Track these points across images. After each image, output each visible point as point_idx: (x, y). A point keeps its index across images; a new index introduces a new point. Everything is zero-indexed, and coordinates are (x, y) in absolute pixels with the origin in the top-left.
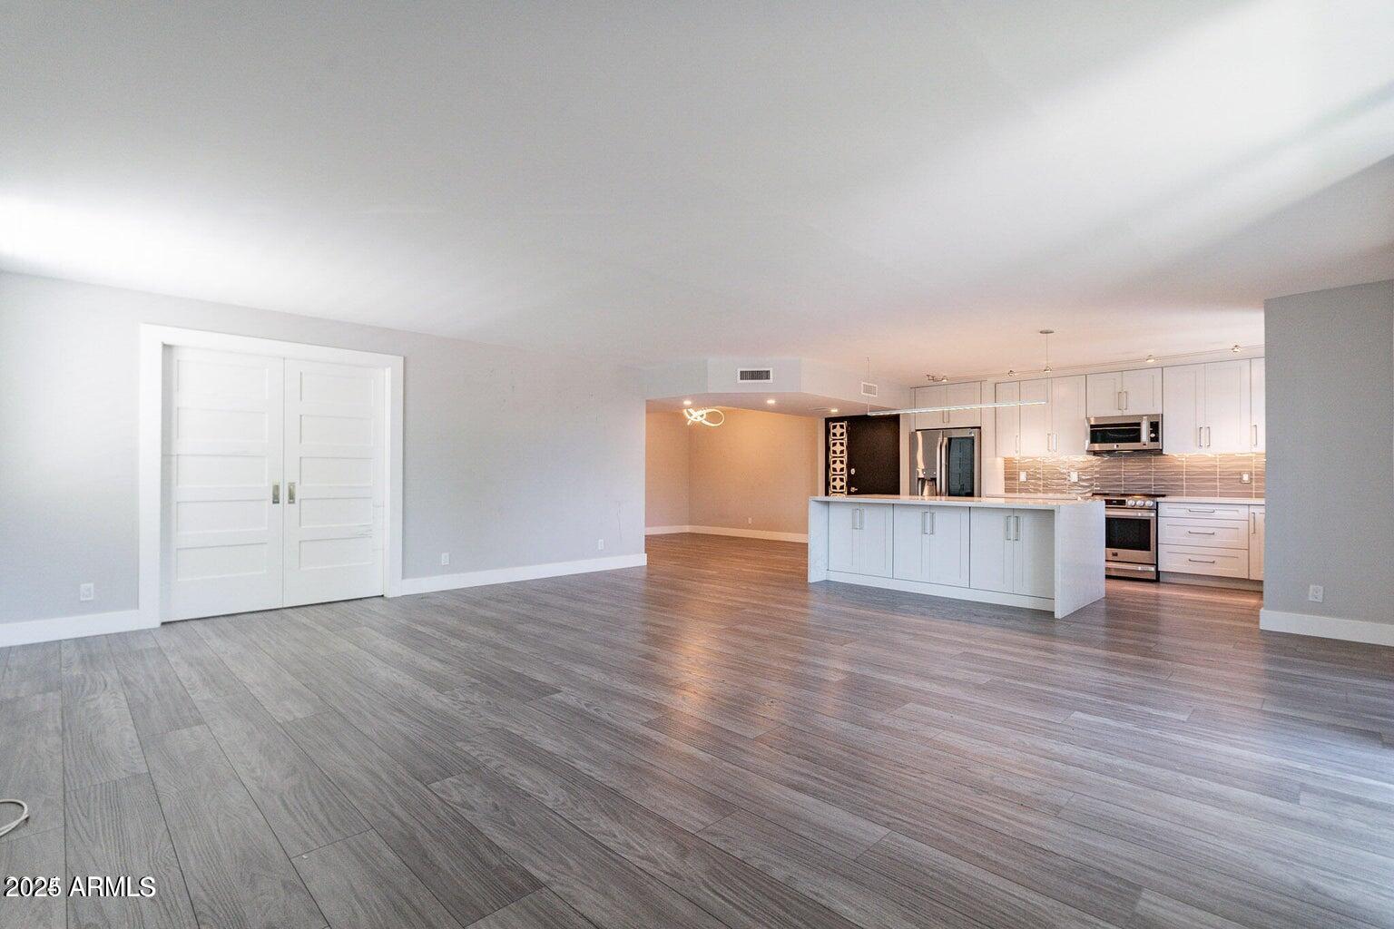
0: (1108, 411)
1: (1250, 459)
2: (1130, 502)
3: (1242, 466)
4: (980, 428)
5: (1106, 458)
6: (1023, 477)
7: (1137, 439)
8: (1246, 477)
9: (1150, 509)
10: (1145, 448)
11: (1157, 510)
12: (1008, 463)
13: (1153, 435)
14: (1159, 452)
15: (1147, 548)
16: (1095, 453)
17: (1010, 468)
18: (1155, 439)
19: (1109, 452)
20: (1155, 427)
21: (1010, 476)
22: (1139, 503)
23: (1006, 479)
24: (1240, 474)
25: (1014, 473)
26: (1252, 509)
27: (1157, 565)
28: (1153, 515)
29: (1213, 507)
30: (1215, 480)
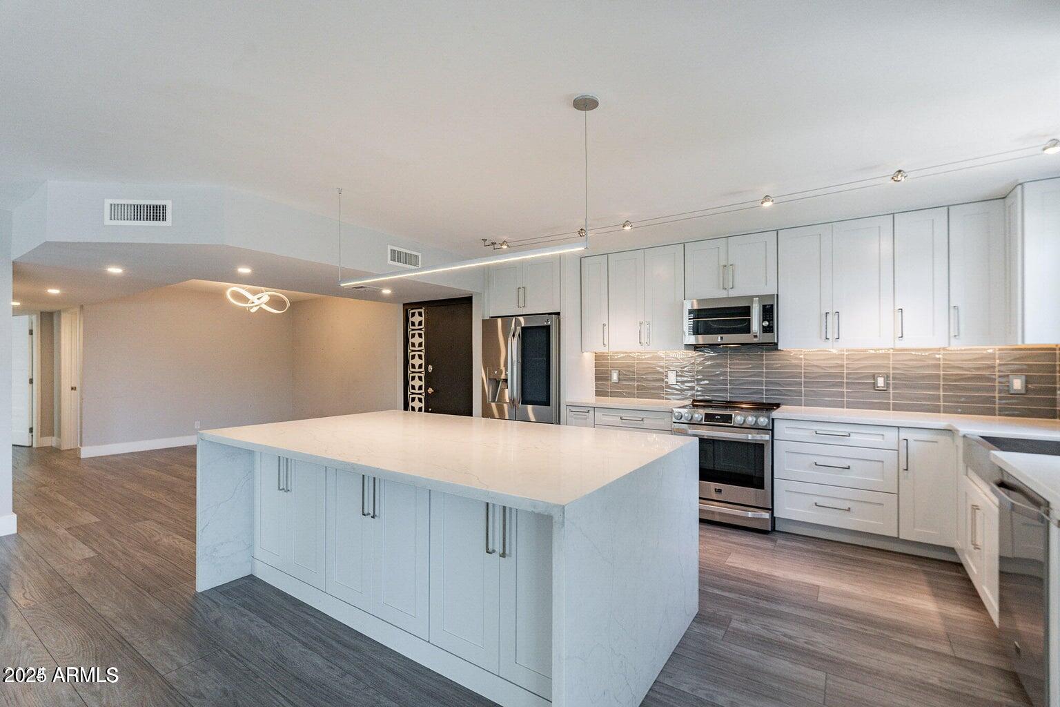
0: (711, 291)
1: (886, 356)
2: (738, 418)
3: (879, 366)
4: (558, 314)
5: (709, 353)
6: (615, 377)
7: (747, 330)
8: (881, 382)
9: (763, 429)
10: (756, 340)
11: (772, 430)
12: (600, 359)
13: (766, 323)
14: (774, 346)
15: (760, 485)
16: (696, 347)
17: (602, 366)
18: (768, 329)
19: (712, 346)
20: (768, 312)
21: (601, 376)
22: (751, 420)
23: (597, 379)
24: (874, 377)
25: (606, 372)
26: (904, 434)
27: (772, 510)
28: (767, 437)
29: (847, 429)
30: (840, 385)
